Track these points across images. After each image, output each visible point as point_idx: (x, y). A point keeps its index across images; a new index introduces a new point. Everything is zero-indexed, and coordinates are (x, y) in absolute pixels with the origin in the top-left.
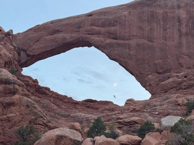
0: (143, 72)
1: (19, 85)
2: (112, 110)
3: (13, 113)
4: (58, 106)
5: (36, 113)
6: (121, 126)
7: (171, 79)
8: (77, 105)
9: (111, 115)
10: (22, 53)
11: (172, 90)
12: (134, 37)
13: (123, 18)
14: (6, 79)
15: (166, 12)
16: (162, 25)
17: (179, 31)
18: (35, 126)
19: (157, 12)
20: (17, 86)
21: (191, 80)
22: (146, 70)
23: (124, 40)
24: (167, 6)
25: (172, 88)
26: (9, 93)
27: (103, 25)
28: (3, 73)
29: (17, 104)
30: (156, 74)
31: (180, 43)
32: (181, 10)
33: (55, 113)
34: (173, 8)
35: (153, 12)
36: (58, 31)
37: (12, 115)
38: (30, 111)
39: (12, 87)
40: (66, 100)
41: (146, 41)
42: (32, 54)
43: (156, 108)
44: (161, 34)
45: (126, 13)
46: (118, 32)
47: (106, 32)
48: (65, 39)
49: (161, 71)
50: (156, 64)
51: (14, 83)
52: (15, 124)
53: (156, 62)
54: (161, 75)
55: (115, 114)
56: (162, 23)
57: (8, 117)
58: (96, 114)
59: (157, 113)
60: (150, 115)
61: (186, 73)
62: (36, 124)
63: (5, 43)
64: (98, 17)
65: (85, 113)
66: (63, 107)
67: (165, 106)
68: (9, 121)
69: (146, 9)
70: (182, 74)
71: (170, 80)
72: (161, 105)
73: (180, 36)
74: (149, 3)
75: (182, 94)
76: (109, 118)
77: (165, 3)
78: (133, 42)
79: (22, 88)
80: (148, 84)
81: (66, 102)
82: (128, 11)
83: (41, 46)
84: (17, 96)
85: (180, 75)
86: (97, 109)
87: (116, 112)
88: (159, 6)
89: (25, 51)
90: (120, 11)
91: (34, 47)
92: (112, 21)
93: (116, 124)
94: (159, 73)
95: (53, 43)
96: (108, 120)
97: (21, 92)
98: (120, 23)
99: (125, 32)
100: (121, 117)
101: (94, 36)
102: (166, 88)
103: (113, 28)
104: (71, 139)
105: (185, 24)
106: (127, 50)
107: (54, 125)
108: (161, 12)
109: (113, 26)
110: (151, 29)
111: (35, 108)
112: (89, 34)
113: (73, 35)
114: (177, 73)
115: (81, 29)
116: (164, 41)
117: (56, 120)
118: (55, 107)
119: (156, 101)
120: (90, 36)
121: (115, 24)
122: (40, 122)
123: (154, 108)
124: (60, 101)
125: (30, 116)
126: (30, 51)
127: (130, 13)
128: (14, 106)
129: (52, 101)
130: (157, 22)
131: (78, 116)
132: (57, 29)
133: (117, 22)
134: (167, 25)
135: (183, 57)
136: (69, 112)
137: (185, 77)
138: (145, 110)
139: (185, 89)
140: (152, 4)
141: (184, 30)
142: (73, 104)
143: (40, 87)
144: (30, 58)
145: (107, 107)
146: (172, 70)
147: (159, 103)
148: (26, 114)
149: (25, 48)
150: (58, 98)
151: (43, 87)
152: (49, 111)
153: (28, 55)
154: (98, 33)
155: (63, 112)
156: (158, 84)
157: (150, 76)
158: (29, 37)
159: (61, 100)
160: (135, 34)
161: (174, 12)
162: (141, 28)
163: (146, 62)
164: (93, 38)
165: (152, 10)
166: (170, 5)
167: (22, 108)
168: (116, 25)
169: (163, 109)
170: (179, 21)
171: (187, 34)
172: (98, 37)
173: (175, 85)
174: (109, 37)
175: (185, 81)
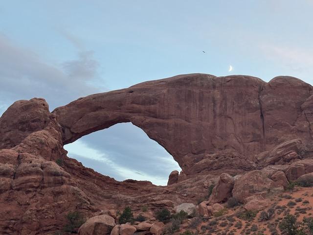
0: (180, 152)
1: (66, 177)
2: (149, 191)
3: (62, 201)
4: (101, 187)
5: (80, 199)
6: (153, 207)
7: (205, 159)
8: (119, 186)
9: (147, 197)
10: (66, 130)
11: (205, 170)
12: (172, 117)
13: (163, 97)
14: (55, 172)
15: (202, 92)
16: (198, 105)
17: (214, 111)
18: (81, 211)
19: (193, 92)
20: (64, 178)
21: (221, 161)
22: (183, 150)
23: (163, 119)
24: (203, 86)
25: (205, 169)
26: (58, 184)
27: (143, 103)
28: (52, 167)
29: (65, 193)
30: (192, 155)
31: (215, 124)
32: (216, 91)
33: (98, 195)
34: (209, 88)
35: (190, 91)
36: (100, 108)
37: (62, 202)
38: (76, 198)
39: (60, 179)
40: (109, 181)
41: (183, 121)
42: (76, 132)
43: (186, 189)
44: (197, 115)
45: (165, 91)
46: (157, 111)
47: (146, 111)
48: (107, 117)
49: (196, 152)
50: (191, 145)
51: (62, 175)
52: (64, 210)
53: (192, 142)
54: (196, 155)
55: (151, 196)
56: (198, 103)
57: (58, 204)
58: (134, 195)
59: (185, 195)
60: (179, 197)
61: (218, 154)
62: (82, 209)
63: (50, 128)
64: (139, 95)
65: (125, 194)
66: (106, 188)
67: (194, 188)
68: (60, 207)
69: (184, 88)
70: (214, 155)
71: (203, 161)
72: (191, 187)
73: (215, 117)
74: (187, 82)
75: (213, 174)
76: (145, 199)
77: (201, 83)
78: (171, 122)
79: (68, 179)
80: (183, 165)
81: (108, 183)
82: (167, 89)
83: (85, 123)
84: (64, 186)
85: (212, 156)
86: (136, 189)
87: (152, 194)
88: (196, 85)
89: (69, 128)
90: (160, 88)
91: (77, 124)
92: (152, 99)
93: (150, 205)
94: (195, 154)
95: (96, 121)
96: (144, 202)
97: (68, 182)
98: (159, 102)
99: (164, 111)
100: (155, 199)
101: (135, 114)
102: (199, 169)
103: (152, 106)
104: (106, 225)
105: (219, 105)
106: (166, 130)
107: (97, 208)
108: (197, 91)
109: (153, 104)
110: (188, 109)
111: (80, 195)
112: (130, 112)
113: (115, 113)
114: (210, 154)
115: (122, 107)
116: (200, 121)
117: (99, 201)
118: (99, 189)
119: (188, 183)
120: (130, 114)
121: (155, 102)
122: (85, 207)
123: (184, 189)
124: (103, 183)
125: (76, 202)
126: (74, 129)
127: (168, 91)
128: (63, 194)
129: (95, 182)
130: (194, 102)
131: (118, 198)
132: (99, 106)
133: (156, 100)
134: (202, 105)
135: (216, 138)
136: (111, 193)
137: (217, 158)
138: (177, 192)
139: (216, 169)
140: (189, 83)
141: (218, 111)
142: (115, 185)
143: (85, 169)
144: (74, 135)
145: (145, 188)
146: (206, 151)
147: (189, 185)
148: (73, 201)
149: (69, 126)
150: (101, 179)
151: (87, 169)
152: (93, 193)
153: (73, 133)
154: (139, 112)
155: (106, 194)
156: (192, 165)
157: (186, 157)
158: (73, 114)
159: (104, 181)
160: (173, 113)
161: (210, 92)
162: (178, 107)
163: (183, 142)
164: (134, 117)
165: (189, 89)
166: (206, 85)
167: (70, 196)
168: (156, 104)
169: (191, 192)
170: (214, 101)
171: (221, 115)
172: (139, 115)
173: (207, 167)
174: (149, 116)
175: (215, 162)
